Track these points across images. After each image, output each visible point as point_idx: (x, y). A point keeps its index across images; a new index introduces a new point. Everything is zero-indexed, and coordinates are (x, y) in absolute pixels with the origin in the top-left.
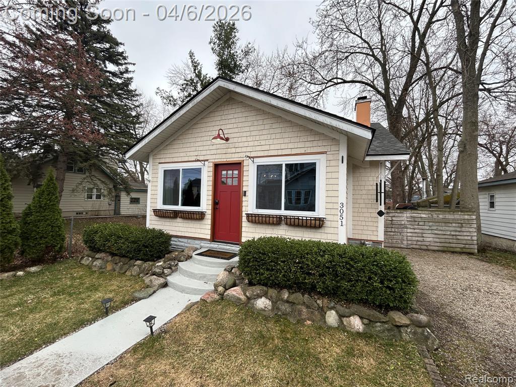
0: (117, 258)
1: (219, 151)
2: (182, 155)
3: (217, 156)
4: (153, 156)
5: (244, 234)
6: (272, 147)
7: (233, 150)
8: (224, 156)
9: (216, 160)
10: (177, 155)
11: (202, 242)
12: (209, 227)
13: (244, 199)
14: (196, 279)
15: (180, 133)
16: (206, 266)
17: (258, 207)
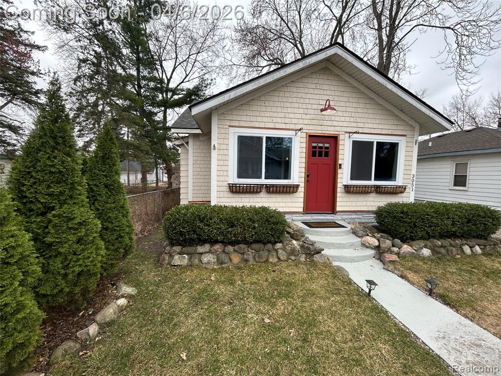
0: (243, 246)
1: (314, 122)
2: (265, 119)
3: (312, 127)
4: (218, 115)
5: (338, 204)
6: (366, 125)
7: (329, 123)
8: (319, 128)
9: (310, 131)
10: (259, 119)
11: (293, 215)
12: (302, 200)
13: (339, 171)
14: (345, 248)
15: (263, 93)
16: (337, 236)
17: (352, 179)
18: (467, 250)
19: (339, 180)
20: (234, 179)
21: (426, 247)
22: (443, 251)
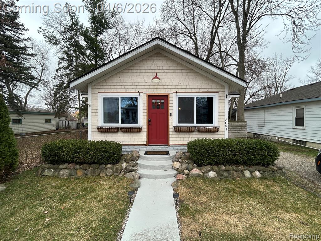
0: (85, 165)
1: (151, 87)
2: (120, 87)
3: (150, 90)
4: (92, 86)
6: (188, 87)
7: (162, 87)
8: (155, 90)
9: (149, 93)
10: (116, 87)
11: (140, 146)
12: (146, 137)
13: (170, 117)
14: (157, 169)
15: (118, 72)
16: (158, 161)
17: (180, 122)
18: (247, 174)
19: (170, 123)
20: (101, 124)
21: (213, 170)
22: (225, 174)
